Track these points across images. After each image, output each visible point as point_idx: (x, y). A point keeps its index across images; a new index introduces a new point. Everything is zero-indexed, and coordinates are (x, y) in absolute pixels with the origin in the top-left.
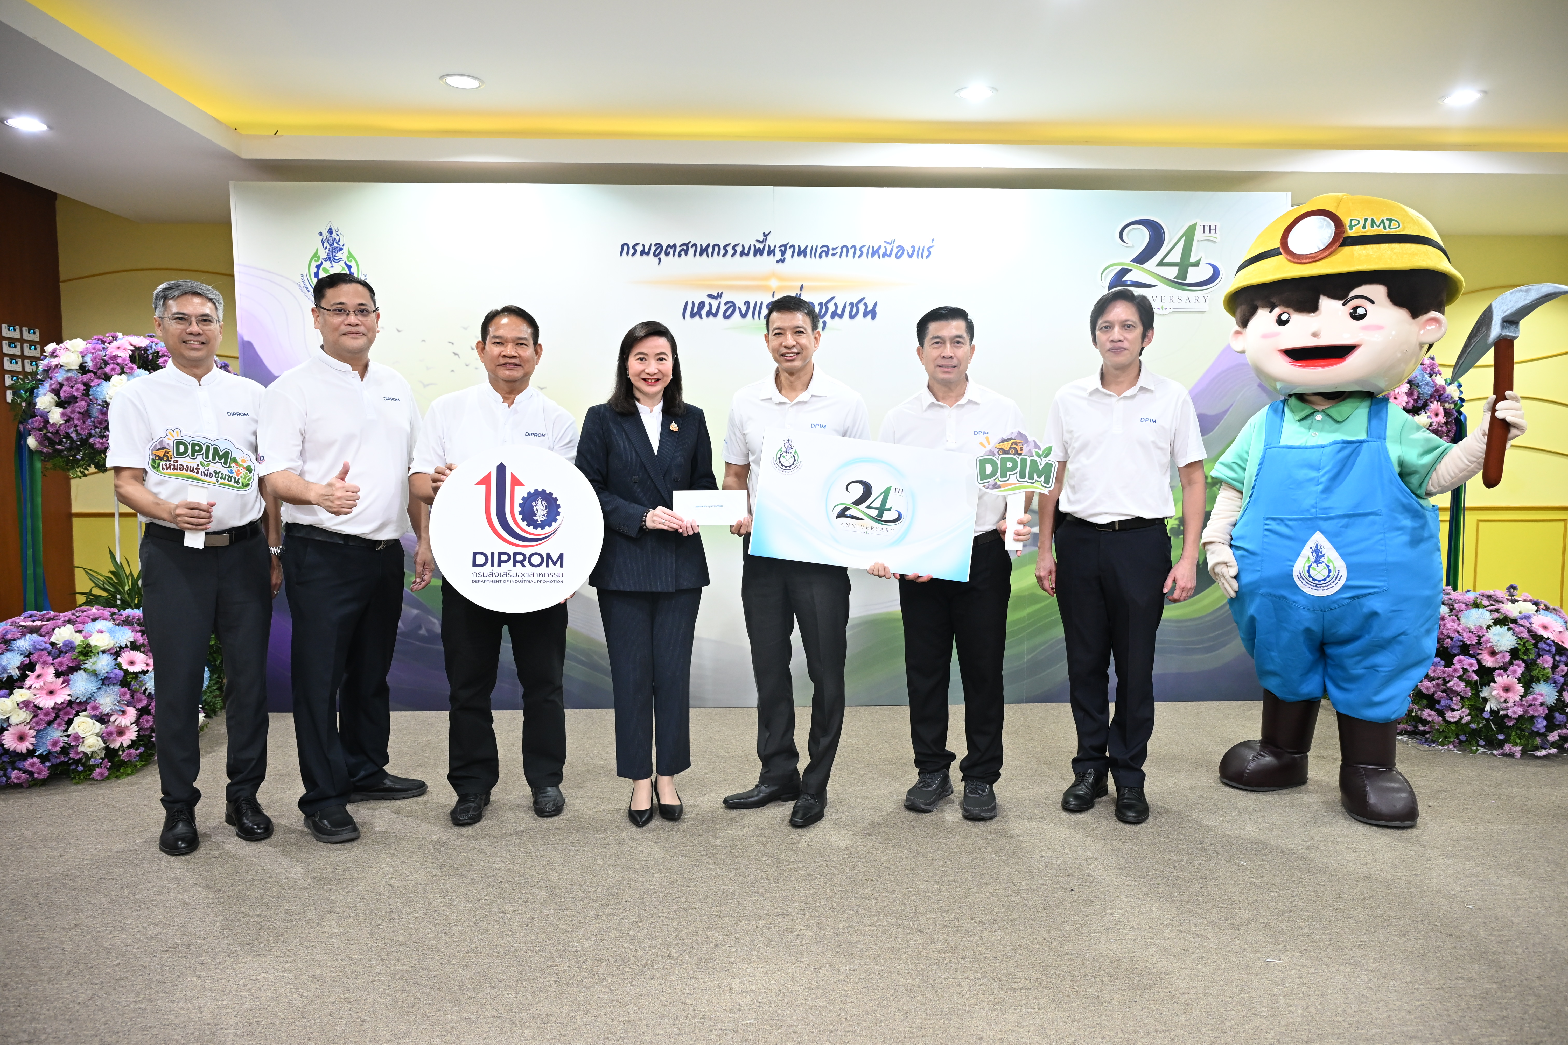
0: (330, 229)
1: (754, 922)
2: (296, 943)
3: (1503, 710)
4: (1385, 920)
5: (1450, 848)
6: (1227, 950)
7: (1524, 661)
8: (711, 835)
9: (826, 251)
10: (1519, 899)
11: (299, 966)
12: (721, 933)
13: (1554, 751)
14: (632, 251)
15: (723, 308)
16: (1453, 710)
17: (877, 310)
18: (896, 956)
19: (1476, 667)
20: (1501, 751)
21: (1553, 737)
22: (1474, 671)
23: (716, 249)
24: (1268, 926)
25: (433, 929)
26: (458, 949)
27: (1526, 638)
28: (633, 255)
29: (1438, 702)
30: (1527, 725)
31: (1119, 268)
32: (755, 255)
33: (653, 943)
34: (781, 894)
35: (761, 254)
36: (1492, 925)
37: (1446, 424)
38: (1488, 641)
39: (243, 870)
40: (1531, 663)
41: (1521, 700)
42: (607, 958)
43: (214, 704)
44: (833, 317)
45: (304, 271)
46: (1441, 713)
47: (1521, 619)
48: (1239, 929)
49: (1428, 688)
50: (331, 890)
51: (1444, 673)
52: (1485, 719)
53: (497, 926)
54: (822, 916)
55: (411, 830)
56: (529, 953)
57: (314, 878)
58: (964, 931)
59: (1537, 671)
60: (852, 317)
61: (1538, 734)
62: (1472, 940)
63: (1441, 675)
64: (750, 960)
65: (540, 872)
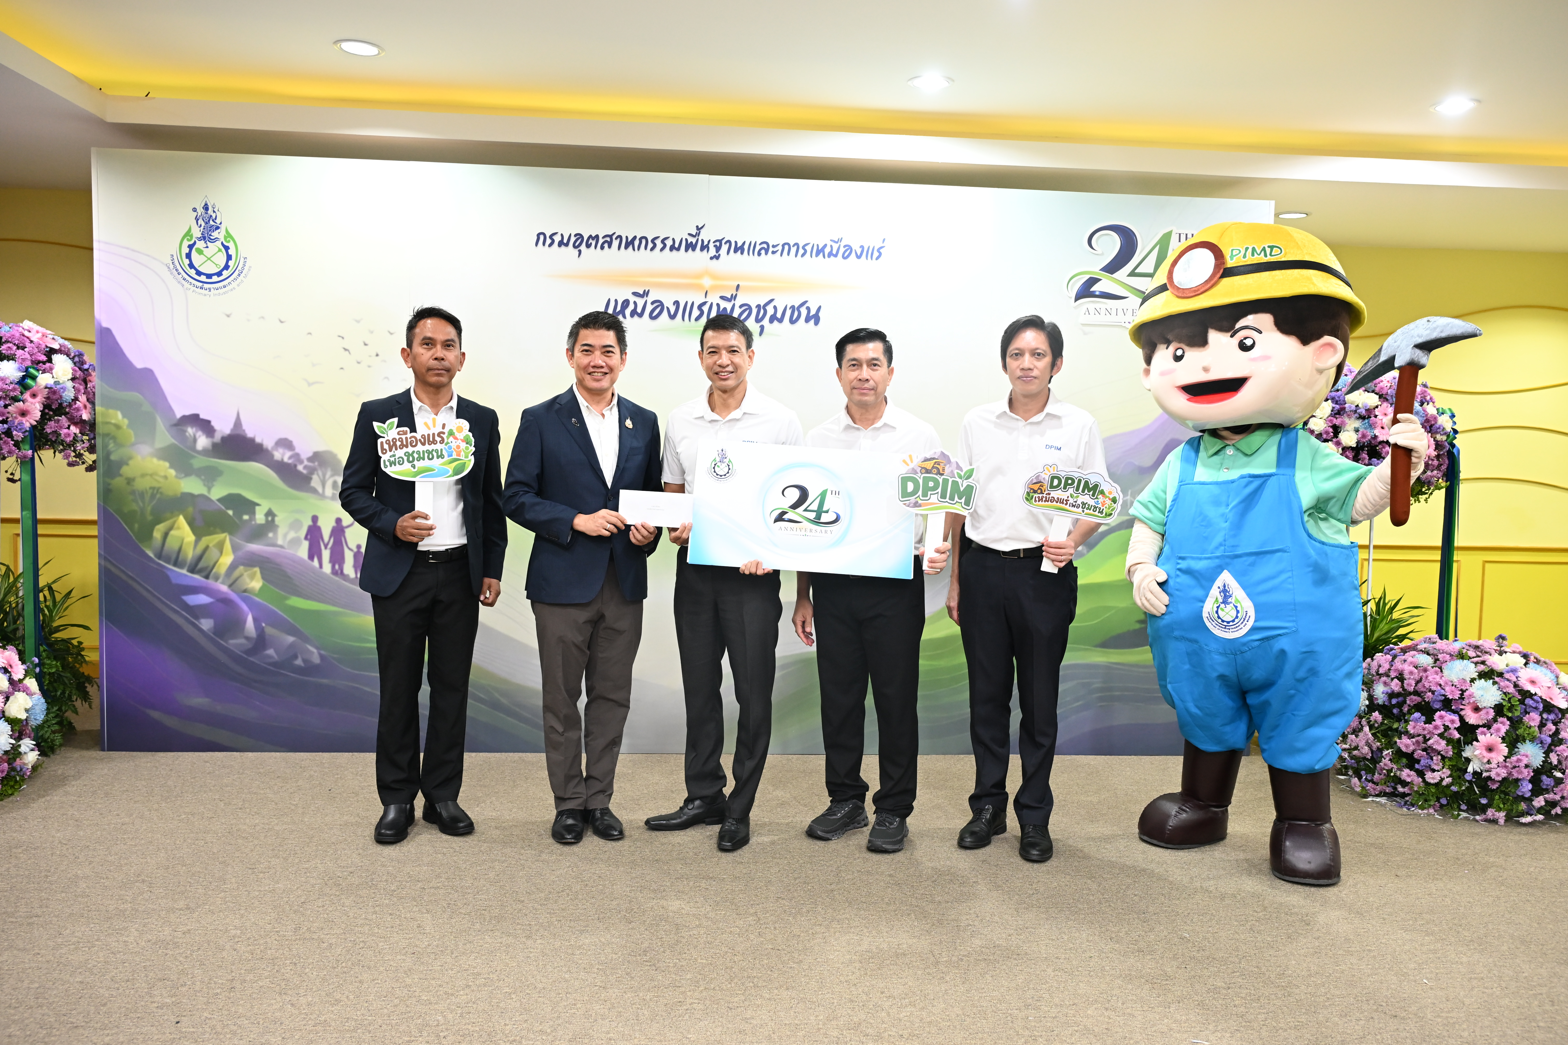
0: (206, 204)
1: (641, 995)
2: (120, 1014)
3: (1487, 771)
4: (1328, 998)
5: (1411, 922)
6: (1153, 1029)
7: (1509, 719)
8: (607, 897)
9: (766, 248)
10: (1475, 978)
11: (121, 1039)
12: (602, 1006)
13: (1540, 817)
14: (548, 241)
15: (649, 308)
16: (1434, 771)
17: (820, 314)
18: (792, 1033)
19: (1458, 724)
20: (1484, 816)
21: (1539, 802)
22: (1455, 728)
23: (644, 241)
24: (1201, 1004)
25: (279, 999)
26: (304, 1023)
27: (1511, 693)
28: (550, 245)
29: (1418, 761)
30: (1511, 789)
31: (1087, 277)
32: (686, 250)
33: (525, 1017)
34: (675, 964)
35: (694, 250)
36: (1441, 1006)
37: (1438, 457)
38: (1471, 696)
39: (68, 931)
40: (1517, 721)
41: (1505, 761)
42: (471, 1033)
43: (53, 741)
44: (771, 321)
45: (174, 250)
46: (1421, 774)
47: (1508, 672)
48: (1169, 1008)
49: (1407, 746)
50: (166, 954)
51: (1424, 729)
52: (1468, 781)
53: (351, 997)
54: (717, 988)
55: (267, 888)
56: (384, 1027)
57: (149, 941)
58: (871, 1006)
59: (1522, 730)
60: (792, 322)
61: (1523, 798)
62: (1416, 1022)
63: (1421, 732)
64: (631, 1036)
65: (408, 936)
